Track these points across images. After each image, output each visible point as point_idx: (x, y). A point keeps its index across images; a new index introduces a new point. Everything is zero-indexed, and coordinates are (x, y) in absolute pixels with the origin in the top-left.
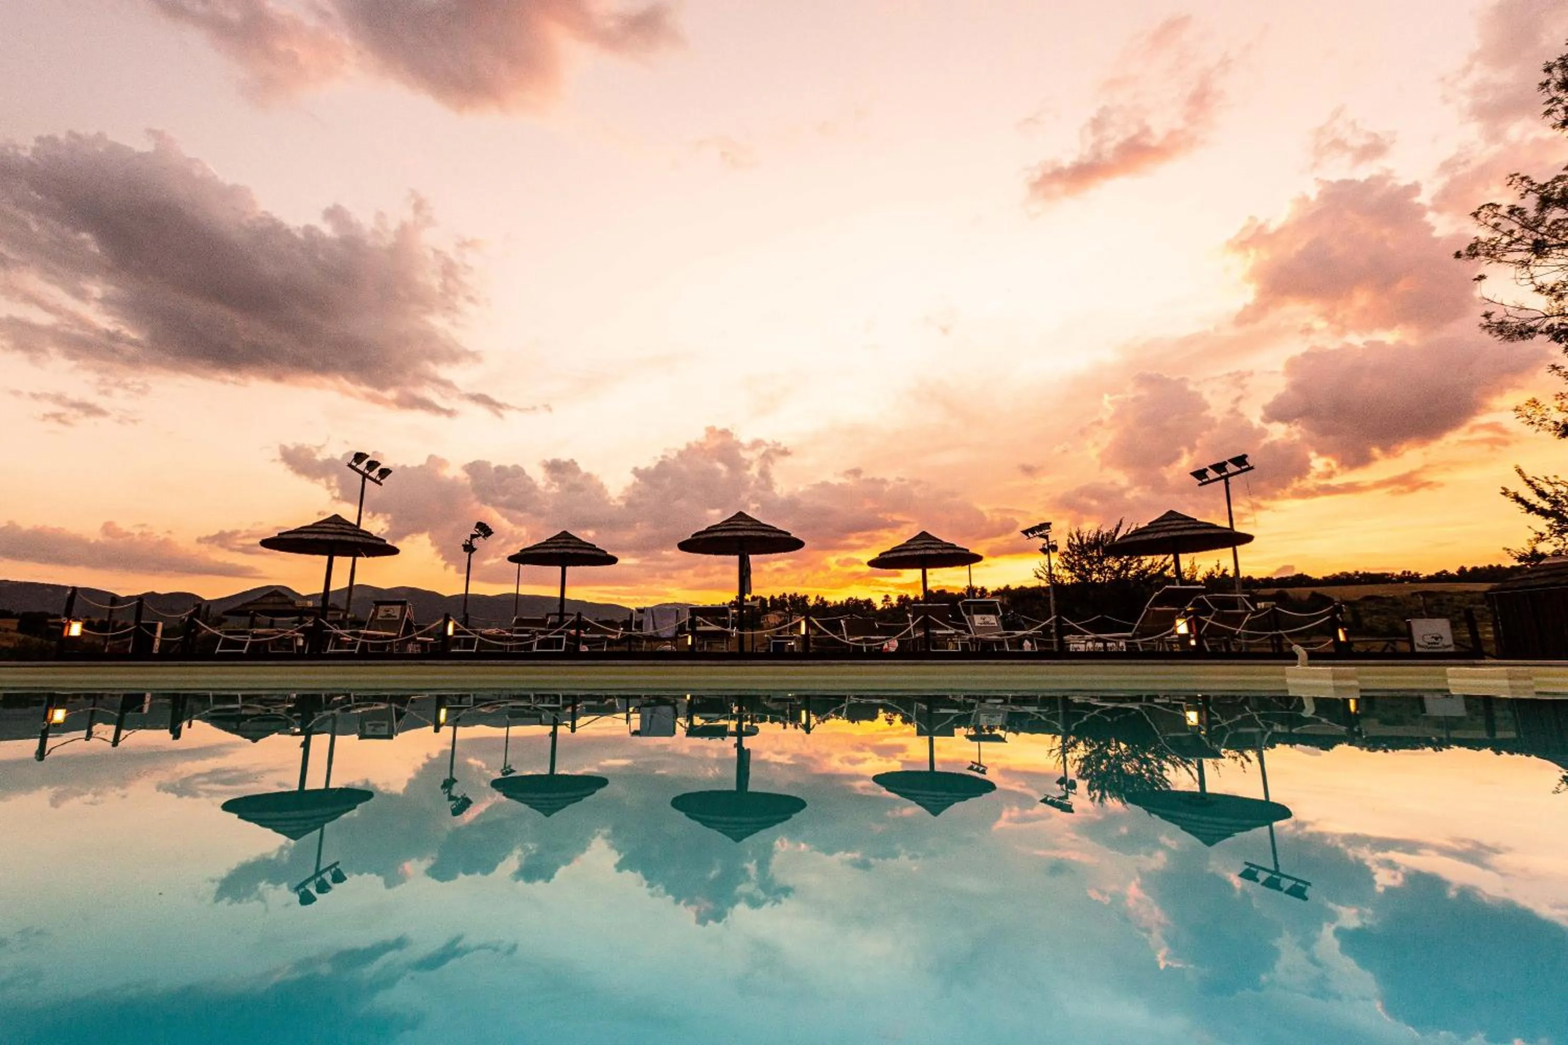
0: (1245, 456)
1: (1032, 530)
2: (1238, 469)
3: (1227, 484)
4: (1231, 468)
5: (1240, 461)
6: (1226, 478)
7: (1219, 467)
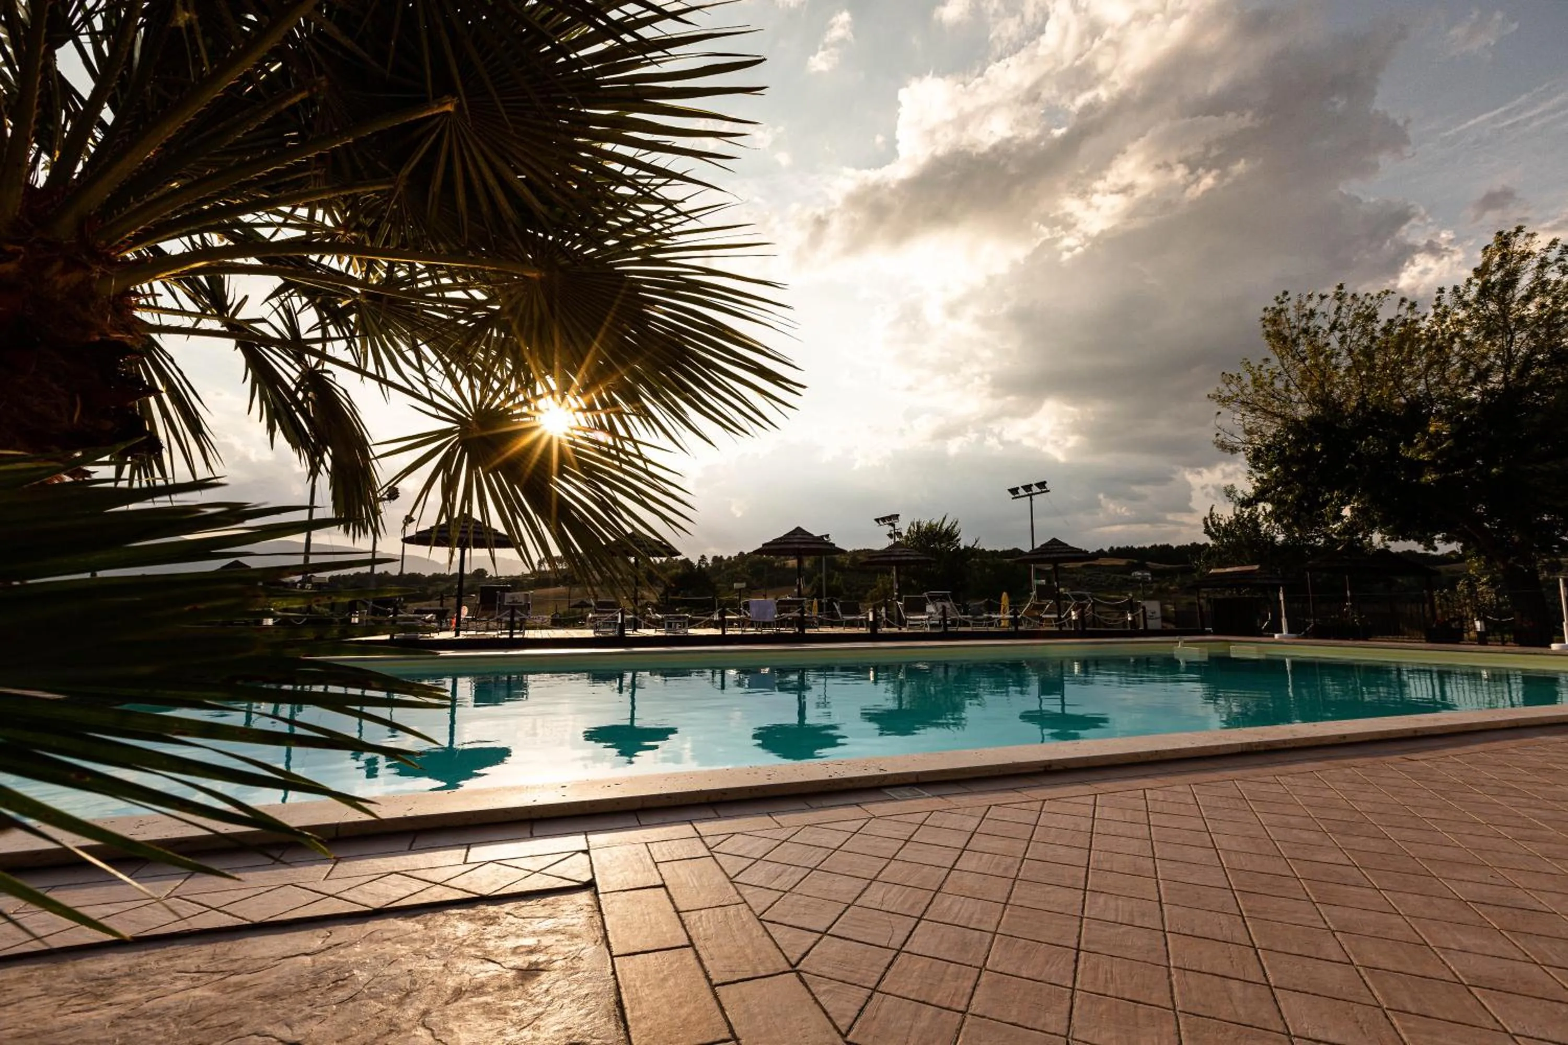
0: (1045, 482)
1: (883, 519)
2: (1039, 490)
3: (1031, 500)
4: (1035, 489)
5: (1042, 485)
6: (1031, 495)
7: (1028, 488)
